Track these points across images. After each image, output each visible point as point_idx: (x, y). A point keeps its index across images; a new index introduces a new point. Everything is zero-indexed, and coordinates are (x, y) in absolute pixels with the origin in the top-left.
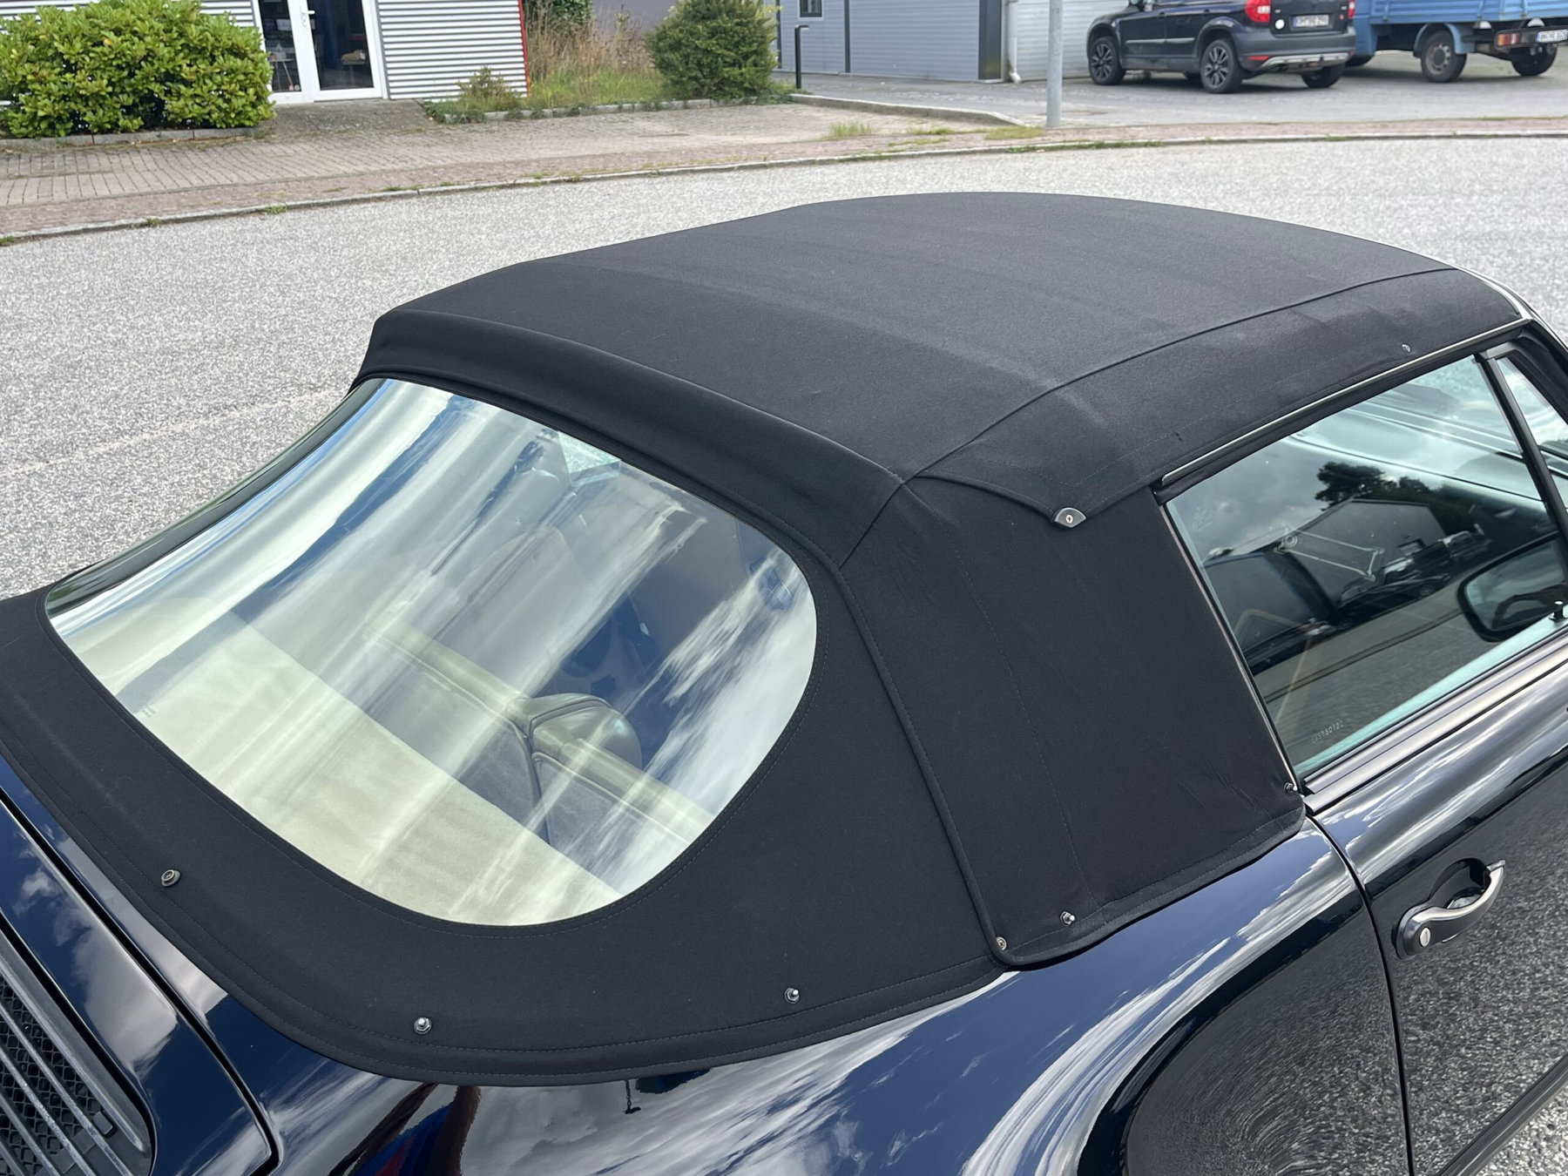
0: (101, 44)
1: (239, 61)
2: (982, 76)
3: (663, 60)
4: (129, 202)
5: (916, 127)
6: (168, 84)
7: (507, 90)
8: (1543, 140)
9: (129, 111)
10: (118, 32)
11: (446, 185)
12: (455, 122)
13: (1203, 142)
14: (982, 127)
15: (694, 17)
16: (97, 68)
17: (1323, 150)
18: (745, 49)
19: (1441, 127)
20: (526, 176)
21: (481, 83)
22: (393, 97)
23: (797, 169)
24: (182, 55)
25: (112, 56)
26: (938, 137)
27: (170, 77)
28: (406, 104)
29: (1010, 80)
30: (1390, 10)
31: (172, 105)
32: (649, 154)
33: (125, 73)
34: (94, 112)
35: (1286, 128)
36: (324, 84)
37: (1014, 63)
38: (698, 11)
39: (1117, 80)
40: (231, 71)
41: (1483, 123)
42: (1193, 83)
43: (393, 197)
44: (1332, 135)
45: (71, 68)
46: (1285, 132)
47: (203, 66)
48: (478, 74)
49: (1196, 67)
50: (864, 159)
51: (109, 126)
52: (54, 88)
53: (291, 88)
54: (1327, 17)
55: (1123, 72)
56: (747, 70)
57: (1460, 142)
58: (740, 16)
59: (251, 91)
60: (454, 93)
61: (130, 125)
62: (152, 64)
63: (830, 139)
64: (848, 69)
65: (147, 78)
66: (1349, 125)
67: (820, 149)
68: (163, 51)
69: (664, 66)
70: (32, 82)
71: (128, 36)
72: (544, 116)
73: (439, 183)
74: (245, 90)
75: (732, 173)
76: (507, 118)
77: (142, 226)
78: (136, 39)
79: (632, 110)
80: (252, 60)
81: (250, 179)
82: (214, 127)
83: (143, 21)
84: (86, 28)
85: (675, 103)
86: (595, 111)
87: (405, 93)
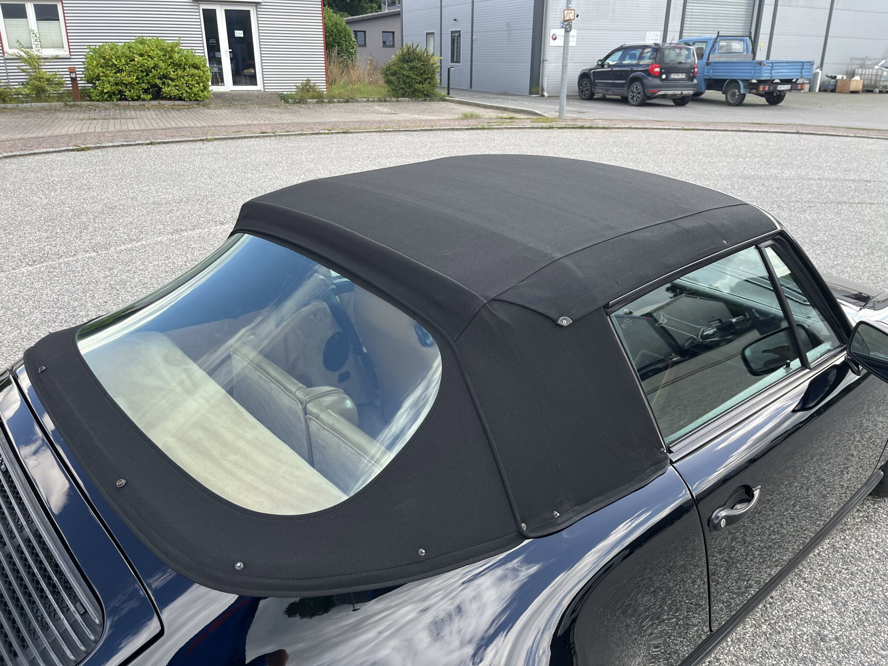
0: (133, 60)
1: (196, 71)
2: (531, 93)
3: (388, 79)
4: (143, 133)
5: (500, 115)
6: (164, 80)
7: (317, 90)
8: (779, 134)
9: (146, 91)
10: (141, 55)
11: (287, 132)
12: (293, 103)
13: (628, 128)
14: (530, 117)
15: (403, 61)
16: (132, 71)
17: (681, 134)
18: (425, 76)
19: (734, 126)
20: (324, 129)
21: (306, 86)
22: (266, 90)
23: (446, 132)
24: (170, 67)
25: (139, 66)
26: (510, 120)
27: (165, 77)
28: (272, 94)
29: (543, 96)
30: (713, 72)
31: (165, 89)
32: (380, 122)
33: (145, 74)
34: (130, 91)
35: (665, 123)
36: (235, 83)
37: (545, 88)
38: (405, 58)
39: (590, 98)
40: (193, 75)
41: (752, 125)
42: (624, 101)
43: (264, 136)
44: (685, 128)
45: (120, 71)
46: (664, 125)
47: (180, 72)
48: (304, 82)
49: (626, 94)
50: (477, 129)
51: (136, 98)
52: (111, 79)
53: (220, 84)
54: (685, 74)
55: (594, 94)
56: (426, 86)
57: (742, 133)
58: (423, 61)
59: (201, 85)
60: (293, 90)
61: (146, 98)
62: (157, 71)
63: (462, 119)
64: (471, 87)
65: (154, 77)
66: (693, 123)
67: (457, 123)
68: (162, 64)
69: (389, 82)
70: (102, 76)
71: (146, 57)
72: (334, 102)
73: (284, 131)
74: (199, 84)
75: (417, 132)
76: (317, 102)
77: (148, 144)
78: (150, 59)
79: (373, 101)
80: (203, 71)
81: (199, 125)
82: (184, 100)
83: (153, 51)
84: (127, 52)
85: (393, 99)
86: (357, 101)
87: (271, 89)
